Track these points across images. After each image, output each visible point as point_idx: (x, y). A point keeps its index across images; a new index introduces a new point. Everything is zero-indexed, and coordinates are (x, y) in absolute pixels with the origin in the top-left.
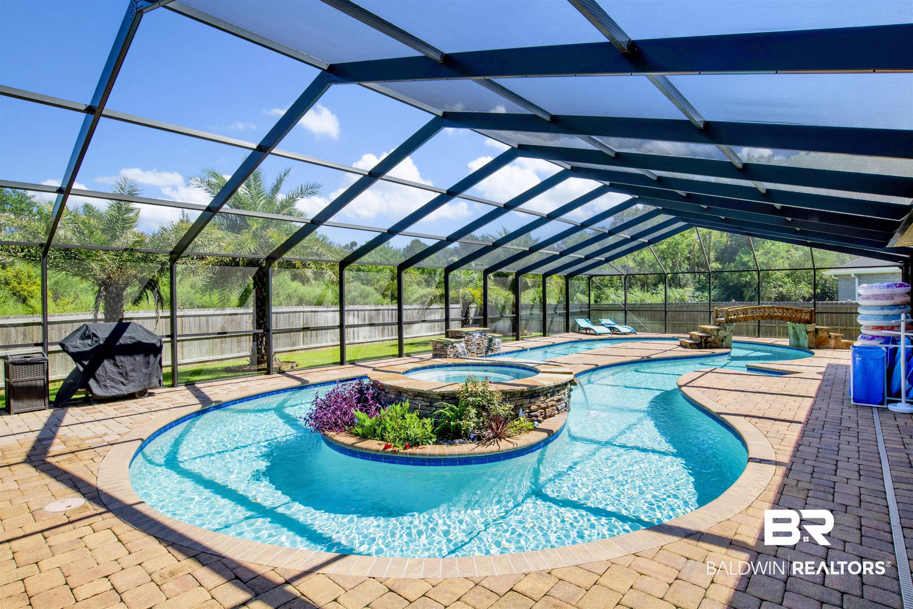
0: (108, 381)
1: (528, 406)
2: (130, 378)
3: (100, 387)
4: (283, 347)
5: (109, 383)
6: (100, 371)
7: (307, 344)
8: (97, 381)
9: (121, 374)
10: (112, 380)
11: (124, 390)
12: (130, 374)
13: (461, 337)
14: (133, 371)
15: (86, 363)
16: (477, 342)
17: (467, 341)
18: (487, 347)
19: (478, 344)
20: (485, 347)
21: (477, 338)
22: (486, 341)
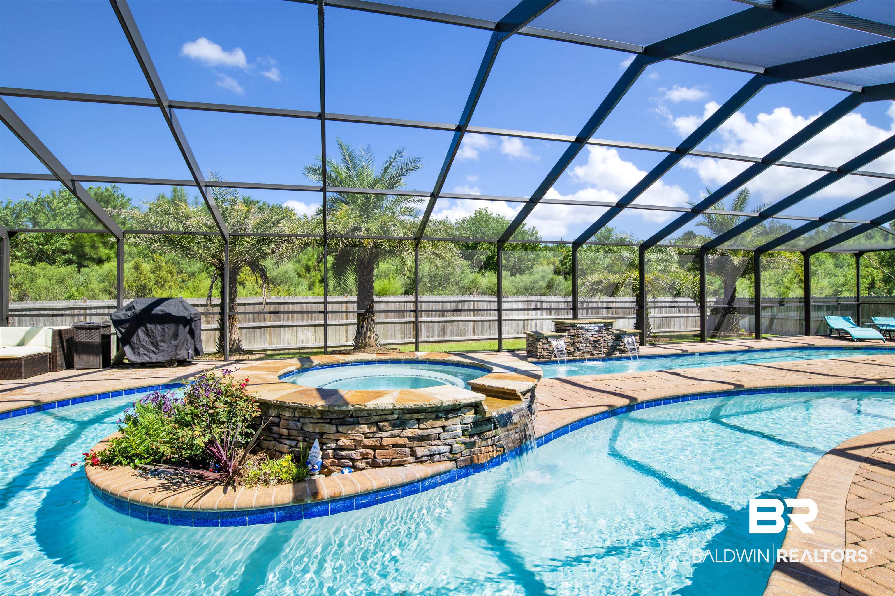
0: (141, 349)
1: (333, 437)
2: (160, 348)
3: (134, 353)
4: (450, 336)
5: (142, 351)
6: (134, 339)
7: (478, 334)
8: (133, 349)
9: (152, 343)
10: (144, 348)
11: (154, 358)
12: (161, 344)
13: (564, 331)
14: (163, 341)
15: (123, 331)
16: (591, 338)
17: (573, 336)
18: (612, 346)
19: (594, 341)
20: (608, 346)
21: (593, 333)
22: (610, 338)
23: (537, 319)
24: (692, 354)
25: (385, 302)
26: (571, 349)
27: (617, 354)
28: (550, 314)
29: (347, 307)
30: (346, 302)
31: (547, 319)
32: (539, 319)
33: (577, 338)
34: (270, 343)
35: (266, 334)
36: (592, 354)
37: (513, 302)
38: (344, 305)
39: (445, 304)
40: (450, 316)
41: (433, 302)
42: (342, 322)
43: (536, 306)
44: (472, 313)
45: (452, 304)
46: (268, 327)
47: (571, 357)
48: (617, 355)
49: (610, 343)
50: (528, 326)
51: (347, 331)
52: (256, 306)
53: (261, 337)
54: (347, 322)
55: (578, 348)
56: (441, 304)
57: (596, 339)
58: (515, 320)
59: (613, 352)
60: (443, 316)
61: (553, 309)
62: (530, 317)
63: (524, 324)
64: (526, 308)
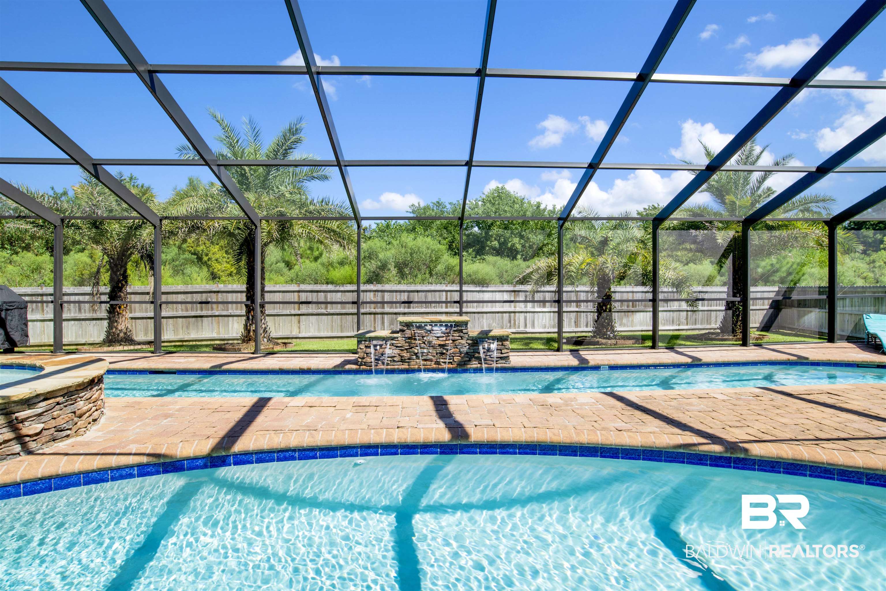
16: (436, 342)
17: (409, 338)
18: (467, 353)
19: (439, 345)
20: (461, 353)
21: (438, 335)
22: (463, 342)
23: (526, 312)
24: (596, 368)
25: (342, 291)
26: (406, 355)
27: (474, 364)
28: (544, 306)
29: (299, 296)
30: (299, 292)
31: (540, 312)
32: (529, 312)
33: (413, 341)
34: (218, 333)
35: (214, 323)
36: (438, 363)
37: (496, 291)
38: (296, 294)
39: (412, 294)
40: (418, 307)
41: (396, 291)
42: (293, 312)
43: (526, 297)
44: (444, 305)
45: (420, 294)
46: (215, 316)
47: (405, 366)
48: (474, 366)
49: (465, 349)
50: (515, 320)
51: (299, 322)
52: (204, 294)
53: (209, 326)
54: (299, 313)
55: (416, 354)
56: (406, 294)
57: (442, 343)
58: (498, 312)
59: (470, 361)
60: (409, 307)
61: (548, 301)
62: (518, 309)
63: (510, 317)
64: (512, 299)
